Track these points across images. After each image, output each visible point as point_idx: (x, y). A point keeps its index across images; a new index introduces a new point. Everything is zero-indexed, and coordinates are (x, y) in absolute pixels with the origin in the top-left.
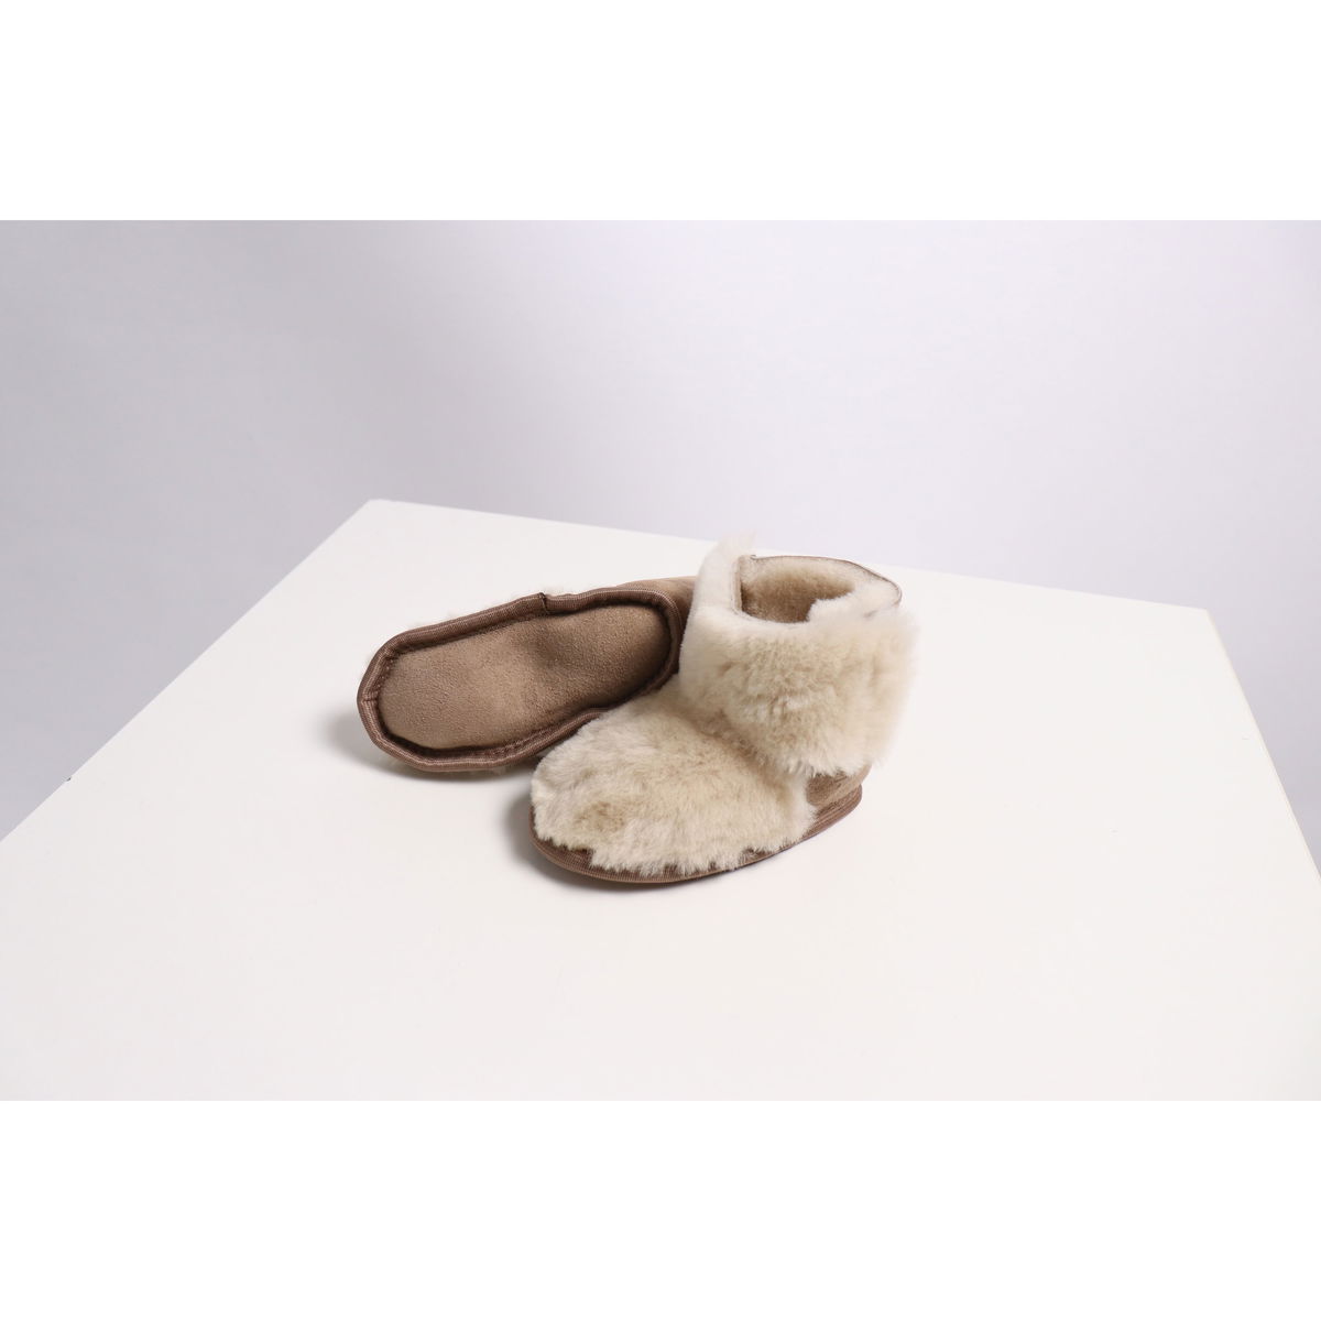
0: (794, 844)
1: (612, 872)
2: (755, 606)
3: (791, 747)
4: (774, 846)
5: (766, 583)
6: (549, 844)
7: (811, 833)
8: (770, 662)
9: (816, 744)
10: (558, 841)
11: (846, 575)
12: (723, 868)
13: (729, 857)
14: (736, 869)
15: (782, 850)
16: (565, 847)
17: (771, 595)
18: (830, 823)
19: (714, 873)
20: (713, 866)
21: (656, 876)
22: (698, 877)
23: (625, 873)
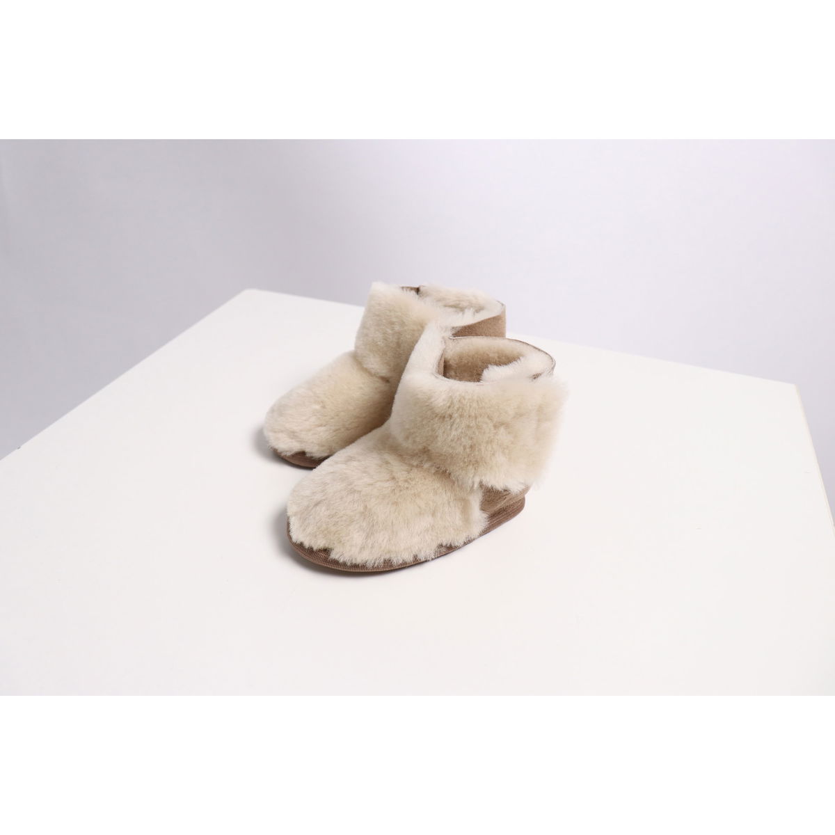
0: (474, 539)
1: (344, 564)
2: (452, 373)
3: (475, 469)
4: (459, 541)
5: (461, 358)
6: (301, 545)
7: (485, 532)
8: (467, 411)
9: (491, 468)
10: (307, 544)
11: (519, 348)
12: (423, 559)
13: (426, 551)
14: (433, 559)
15: (465, 544)
16: (312, 548)
17: (464, 365)
18: (499, 523)
19: (417, 562)
20: (415, 557)
21: (378, 567)
22: (404, 566)
23: (356, 566)
